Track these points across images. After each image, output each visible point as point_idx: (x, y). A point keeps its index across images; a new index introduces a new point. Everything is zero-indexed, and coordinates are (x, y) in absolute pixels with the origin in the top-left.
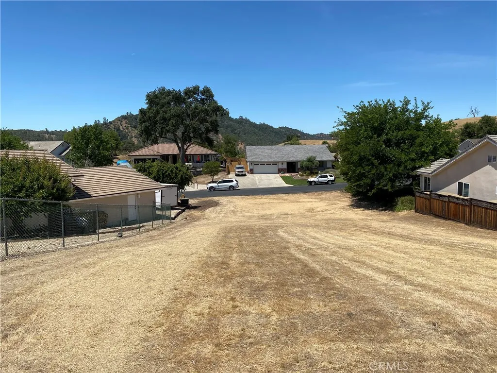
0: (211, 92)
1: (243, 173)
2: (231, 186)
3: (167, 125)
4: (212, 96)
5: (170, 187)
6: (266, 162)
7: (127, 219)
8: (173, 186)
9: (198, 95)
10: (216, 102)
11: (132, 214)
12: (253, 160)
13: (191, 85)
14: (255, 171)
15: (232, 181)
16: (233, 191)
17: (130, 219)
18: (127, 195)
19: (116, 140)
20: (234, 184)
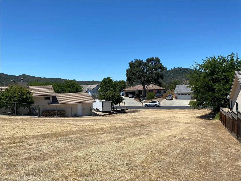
0: (159, 59)
1: (171, 99)
2: (156, 105)
3: (135, 76)
4: (159, 61)
5: (107, 102)
6: (184, 93)
7: (77, 114)
8: (109, 102)
9: (153, 61)
10: (161, 64)
11: (80, 112)
12: (177, 92)
13: (150, 57)
14: (178, 98)
15: (156, 102)
16: (157, 107)
17: (78, 114)
18: (78, 104)
19: (124, 84)
20: (157, 103)
